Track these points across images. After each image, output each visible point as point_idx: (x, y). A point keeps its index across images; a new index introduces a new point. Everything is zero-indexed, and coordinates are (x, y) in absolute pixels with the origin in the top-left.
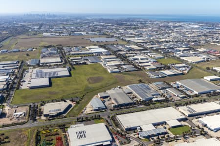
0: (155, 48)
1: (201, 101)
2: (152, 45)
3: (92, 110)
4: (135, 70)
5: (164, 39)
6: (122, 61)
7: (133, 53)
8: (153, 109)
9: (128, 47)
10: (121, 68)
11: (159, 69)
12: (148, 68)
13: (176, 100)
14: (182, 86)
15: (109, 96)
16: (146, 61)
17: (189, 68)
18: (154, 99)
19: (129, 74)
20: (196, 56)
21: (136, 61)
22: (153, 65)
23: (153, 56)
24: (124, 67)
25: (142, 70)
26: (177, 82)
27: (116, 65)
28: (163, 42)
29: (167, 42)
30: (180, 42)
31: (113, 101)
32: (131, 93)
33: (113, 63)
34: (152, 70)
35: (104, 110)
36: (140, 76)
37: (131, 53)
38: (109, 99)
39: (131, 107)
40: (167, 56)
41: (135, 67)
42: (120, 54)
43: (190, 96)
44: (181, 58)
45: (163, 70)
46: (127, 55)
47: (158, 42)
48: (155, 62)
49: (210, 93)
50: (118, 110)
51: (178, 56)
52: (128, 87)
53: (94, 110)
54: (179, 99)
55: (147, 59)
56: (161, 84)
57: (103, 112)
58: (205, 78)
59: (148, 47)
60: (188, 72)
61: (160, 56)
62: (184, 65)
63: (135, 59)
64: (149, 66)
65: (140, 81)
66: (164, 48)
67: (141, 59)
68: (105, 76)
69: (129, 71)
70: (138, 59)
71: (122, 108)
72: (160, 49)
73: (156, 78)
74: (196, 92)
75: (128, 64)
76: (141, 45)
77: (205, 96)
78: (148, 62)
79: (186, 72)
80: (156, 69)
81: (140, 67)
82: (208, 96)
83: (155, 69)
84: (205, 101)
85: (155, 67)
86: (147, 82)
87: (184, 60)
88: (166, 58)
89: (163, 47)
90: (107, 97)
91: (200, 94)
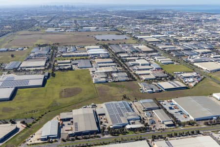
0: (167, 50)
1: (193, 133)
2: (166, 45)
3: (38, 140)
4: (126, 81)
5: (185, 38)
6: (118, 66)
7: (136, 56)
8: (120, 142)
9: (135, 47)
10: (111, 76)
11: (158, 79)
12: (144, 77)
13: (157, 128)
14: (176, 107)
15: (72, 119)
16: (148, 67)
17: (199, 79)
18: (128, 127)
19: (117, 86)
20: (216, 61)
21: (135, 67)
22: (153, 74)
23: (159, 61)
24: (115, 75)
25: (136, 80)
26: (173, 100)
27: (106, 73)
28: (181, 41)
29: (187, 41)
30: (205, 40)
31: (73, 126)
32: (104, 114)
33: (104, 70)
34: (149, 81)
35: (54, 140)
36: (129, 89)
37: (134, 56)
38: (69, 122)
39: (92, 137)
40: (177, 61)
41: (130, 75)
42: (120, 57)
43: (180, 124)
44: (195, 64)
45: (163, 81)
46: (128, 58)
47: (176, 40)
48: (158, 69)
49: (212, 119)
50: (73, 140)
51: (192, 60)
52: (103, 105)
53: (42, 139)
54: (164, 127)
55: (150, 65)
56: (149, 102)
57: (52, 142)
58: (214, 95)
59: (160, 47)
60: (195, 86)
61: (169, 60)
62: (194, 74)
63: (134, 65)
64: (149, 74)
65: (125, 97)
66: (180, 50)
67: (142, 65)
68: (85, 87)
69: (119, 81)
70: (139, 65)
71: (78, 137)
72: (174, 51)
73: (149, 92)
74: (192, 118)
75: (123, 72)
76: (152, 45)
77: (202, 125)
78: (148, 69)
79: (192, 85)
80: (155, 79)
81: (134, 76)
82: (207, 124)
83: (152, 79)
84: (198, 133)
85: (154, 77)
86: (132, 98)
87: (197, 67)
88: (175, 63)
89: (179, 48)
90: (68, 119)
91: (197, 120)
